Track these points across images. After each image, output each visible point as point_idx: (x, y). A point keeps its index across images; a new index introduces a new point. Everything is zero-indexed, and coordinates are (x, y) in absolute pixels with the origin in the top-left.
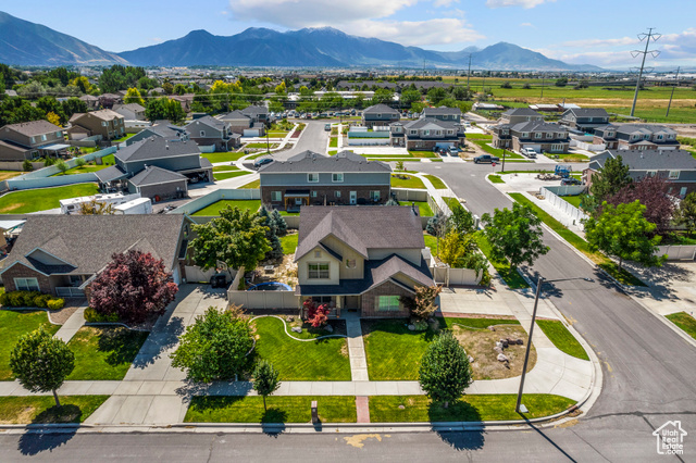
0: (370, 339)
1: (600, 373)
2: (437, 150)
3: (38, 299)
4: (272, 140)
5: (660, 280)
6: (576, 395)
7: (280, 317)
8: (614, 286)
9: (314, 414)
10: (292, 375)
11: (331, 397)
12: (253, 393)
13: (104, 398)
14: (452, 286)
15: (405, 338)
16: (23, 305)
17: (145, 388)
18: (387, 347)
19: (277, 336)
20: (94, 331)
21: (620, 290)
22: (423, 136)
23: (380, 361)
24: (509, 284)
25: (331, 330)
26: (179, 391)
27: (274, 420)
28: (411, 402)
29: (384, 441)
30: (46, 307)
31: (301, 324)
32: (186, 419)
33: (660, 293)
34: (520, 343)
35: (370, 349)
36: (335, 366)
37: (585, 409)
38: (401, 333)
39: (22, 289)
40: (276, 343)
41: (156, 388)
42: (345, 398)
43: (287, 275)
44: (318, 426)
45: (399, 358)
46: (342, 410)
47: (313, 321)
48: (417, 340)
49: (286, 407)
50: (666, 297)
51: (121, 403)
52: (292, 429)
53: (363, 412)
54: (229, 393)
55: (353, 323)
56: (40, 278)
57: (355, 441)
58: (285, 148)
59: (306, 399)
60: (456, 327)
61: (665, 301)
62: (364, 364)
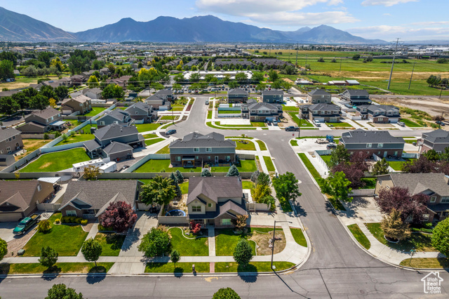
0: (218, 238)
1: (310, 253)
2: (266, 121)
3: (77, 220)
4: (176, 113)
5: (353, 207)
6: (296, 262)
7: (180, 228)
8: (331, 210)
9: (194, 270)
10: (186, 254)
11: (200, 263)
12: (170, 261)
13: (113, 263)
14: (257, 211)
15: (233, 237)
16: (71, 222)
17: (127, 259)
18: (224, 242)
19: (180, 237)
20: (103, 235)
21: (334, 213)
22: (259, 113)
23: (221, 248)
24: (283, 209)
25: (202, 234)
26: (141, 261)
27: (179, 272)
28: (231, 264)
29: (219, 280)
30: (80, 224)
31: (189, 231)
32: (145, 272)
33: (351, 214)
34: (280, 239)
35: (217, 242)
36: (202, 250)
37: (298, 267)
38: (231, 235)
39: (69, 215)
40: (179, 240)
41: (132, 259)
42: (206, 263)
43: (183, 205)
44: (195, 274)
45: (228, 246)
46: (204, 268)
47: (194, 231)
48: (237, 238)
49: (183, 267)
50: (352, 216)
51: (119, 265)
52: (186, 275)
53: (212, 268)
54: (161, 261)
55: (211, 231)
56: (77, 211)
57: (208, 280)
58: (183, 120)
59: (191, 264)
60: (255, 232)
61: (351, 218)
62: (214, 249)
